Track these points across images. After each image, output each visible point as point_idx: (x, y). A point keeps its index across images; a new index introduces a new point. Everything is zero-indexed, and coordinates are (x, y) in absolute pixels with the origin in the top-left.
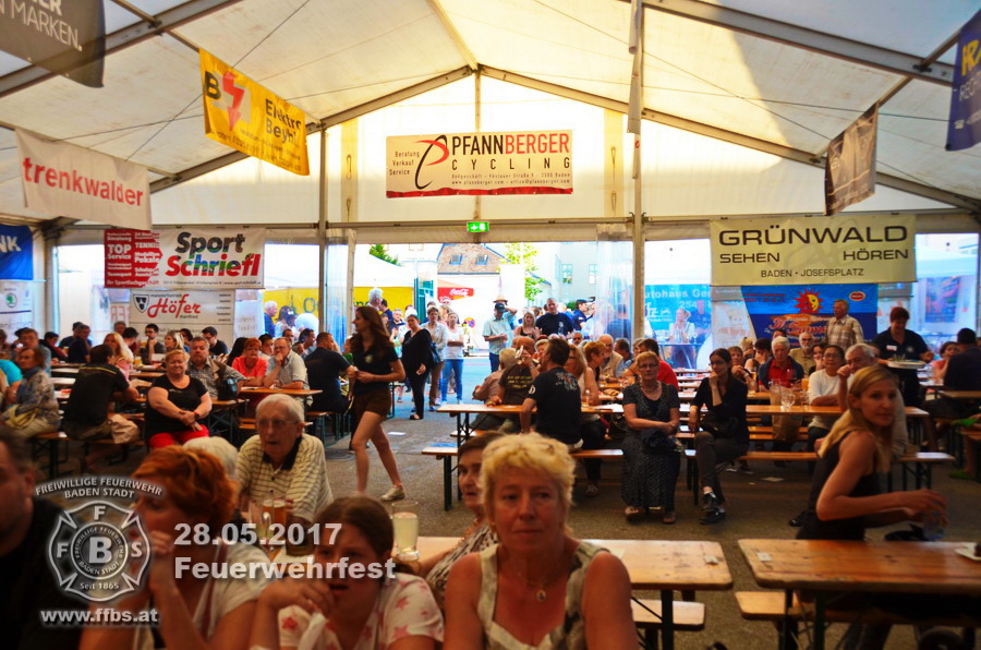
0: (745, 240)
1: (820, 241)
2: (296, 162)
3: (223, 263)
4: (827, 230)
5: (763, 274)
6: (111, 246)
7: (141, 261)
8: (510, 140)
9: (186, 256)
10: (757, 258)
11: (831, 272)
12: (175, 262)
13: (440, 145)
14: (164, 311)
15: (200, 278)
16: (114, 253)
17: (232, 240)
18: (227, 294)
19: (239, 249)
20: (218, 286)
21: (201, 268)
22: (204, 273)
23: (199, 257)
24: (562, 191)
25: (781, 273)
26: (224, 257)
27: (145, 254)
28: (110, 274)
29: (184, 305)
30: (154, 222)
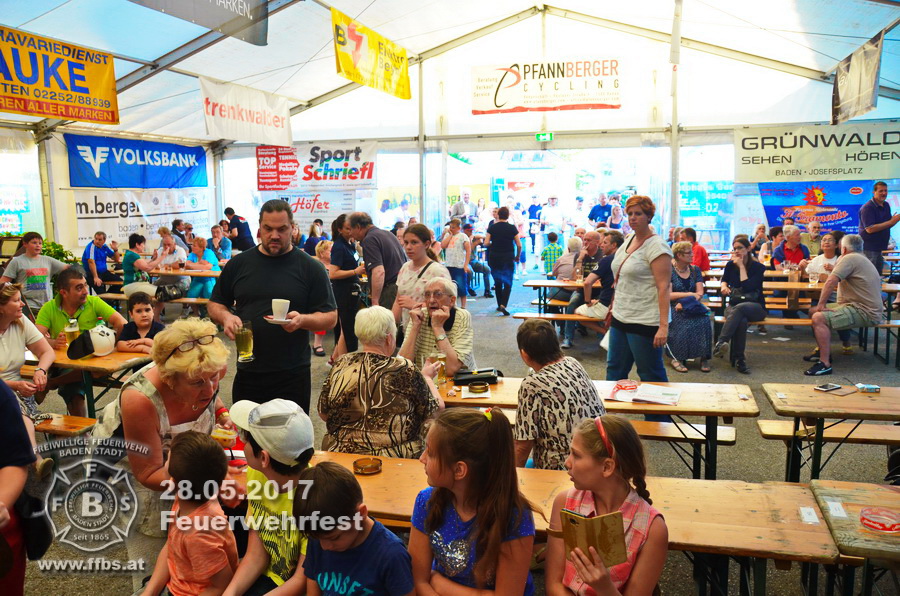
0: (763, 145)
1: (826, 145)
2: (401, 89)
3: (346, 170)
4: (833, 136)
5: (777, 173)
6: (261, 159)
7: (284, 169)
8: (570, 66)
9: (317, 165)
10: (773, 160)
11: (835, 171)
12: (309, 170)
13: (514, 72)
14: (302, 208)
15: (328, 181)
16: (264, 164)
17: (352, 152)
18: (348, 193)
19: (357, 159)
20: (342, 188)
21: (329, 174)
22: (331, 178)
23: (327, 165)
24: (613, 107)
25: (792, 172)
26: (346, 165)
27: (286, 164)
28: (261, 180)
29: (317, 203)
30: (294, 140)
